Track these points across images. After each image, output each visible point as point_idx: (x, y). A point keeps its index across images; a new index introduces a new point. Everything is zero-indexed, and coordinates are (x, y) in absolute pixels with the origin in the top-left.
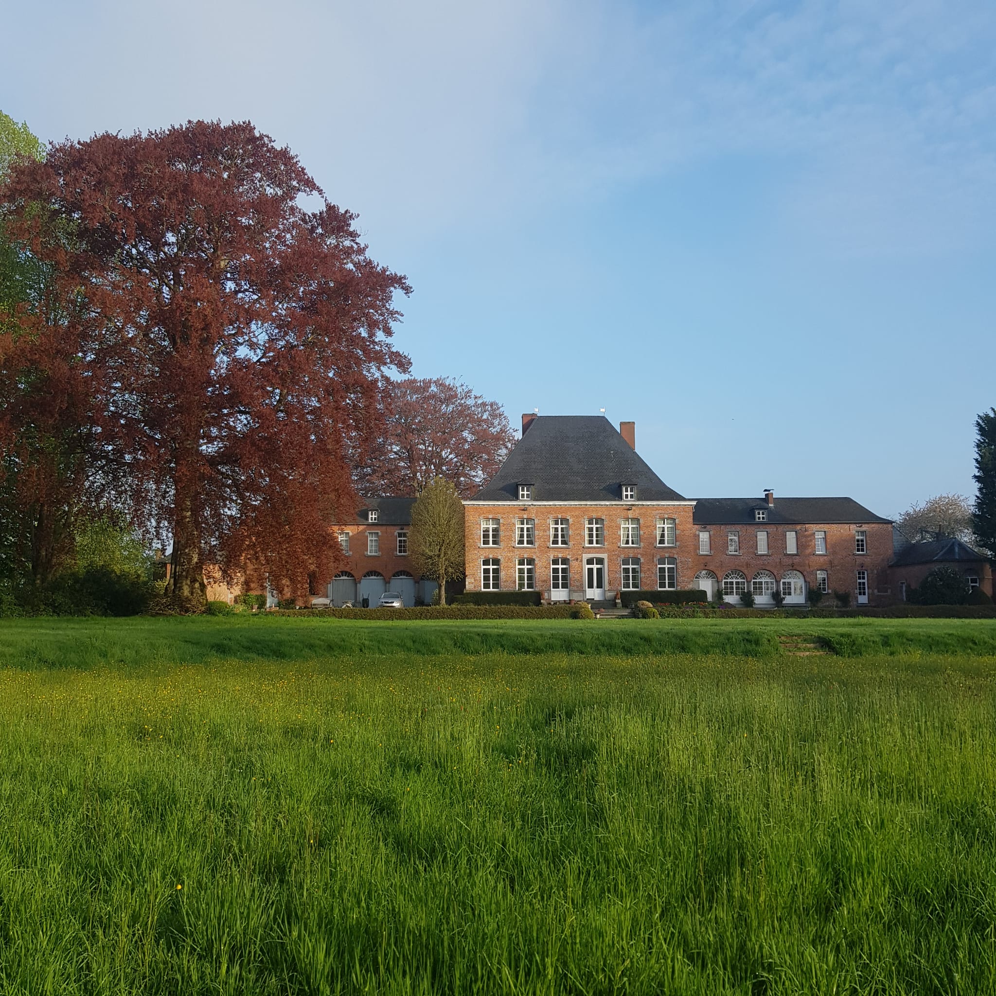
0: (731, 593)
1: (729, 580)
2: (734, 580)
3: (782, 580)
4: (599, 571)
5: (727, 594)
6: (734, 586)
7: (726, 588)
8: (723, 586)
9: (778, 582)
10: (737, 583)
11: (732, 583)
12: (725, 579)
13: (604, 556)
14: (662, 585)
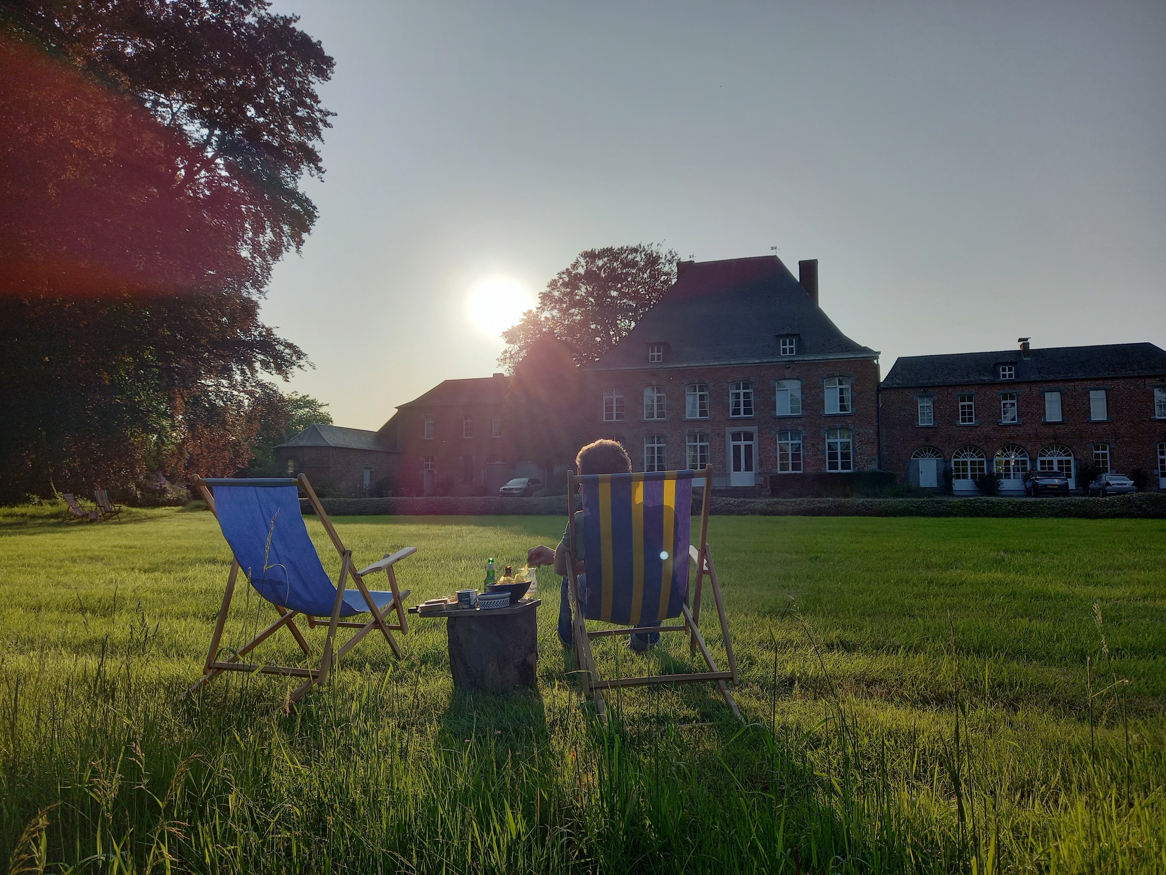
0: (965, 477)
1: (961, 460)
2: (969, 460)
3: (1040, 459)
4: (748, 448)
5: (958, 477)
6: (969, 467)
7: (957, 470)
8: (953, 466)
9: (1033, 461)
10: (973, 463)
11: (964, 463)
12: (955, 457)
13: (754, 429)
14: (833, 466)
